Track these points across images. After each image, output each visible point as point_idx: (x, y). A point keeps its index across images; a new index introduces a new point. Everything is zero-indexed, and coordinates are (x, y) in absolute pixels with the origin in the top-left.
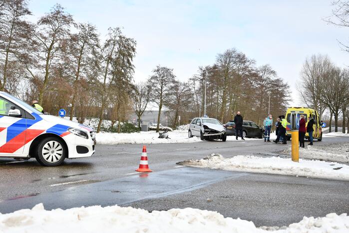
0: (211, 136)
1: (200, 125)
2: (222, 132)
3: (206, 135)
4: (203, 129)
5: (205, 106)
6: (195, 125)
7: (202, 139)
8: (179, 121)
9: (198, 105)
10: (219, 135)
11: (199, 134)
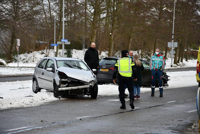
0: (72, 90)
1: (53, 71)
2: (91, 82)
3: (64, 89)
4: (57, 79)
5: (64, 19)
6: (43, 69)
7: (56, 96)
8: (18, 48)
9: (52, 18)
10: (85, 89)
11: (51, 86)
